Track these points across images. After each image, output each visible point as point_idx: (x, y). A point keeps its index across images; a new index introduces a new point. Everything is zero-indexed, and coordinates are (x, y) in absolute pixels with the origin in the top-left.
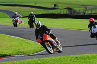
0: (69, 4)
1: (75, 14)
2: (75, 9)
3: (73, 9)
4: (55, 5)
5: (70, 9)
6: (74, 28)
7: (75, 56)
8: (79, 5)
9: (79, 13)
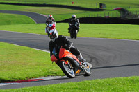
0: (120, 3)
1: (129, 18)
2: (129, 10)
3: (127, 11)
4: (101, 5)
5: (122, 10)
6: (129, 37)
7: (130, 78)
8: (135, 5)
9: (136, 16)
